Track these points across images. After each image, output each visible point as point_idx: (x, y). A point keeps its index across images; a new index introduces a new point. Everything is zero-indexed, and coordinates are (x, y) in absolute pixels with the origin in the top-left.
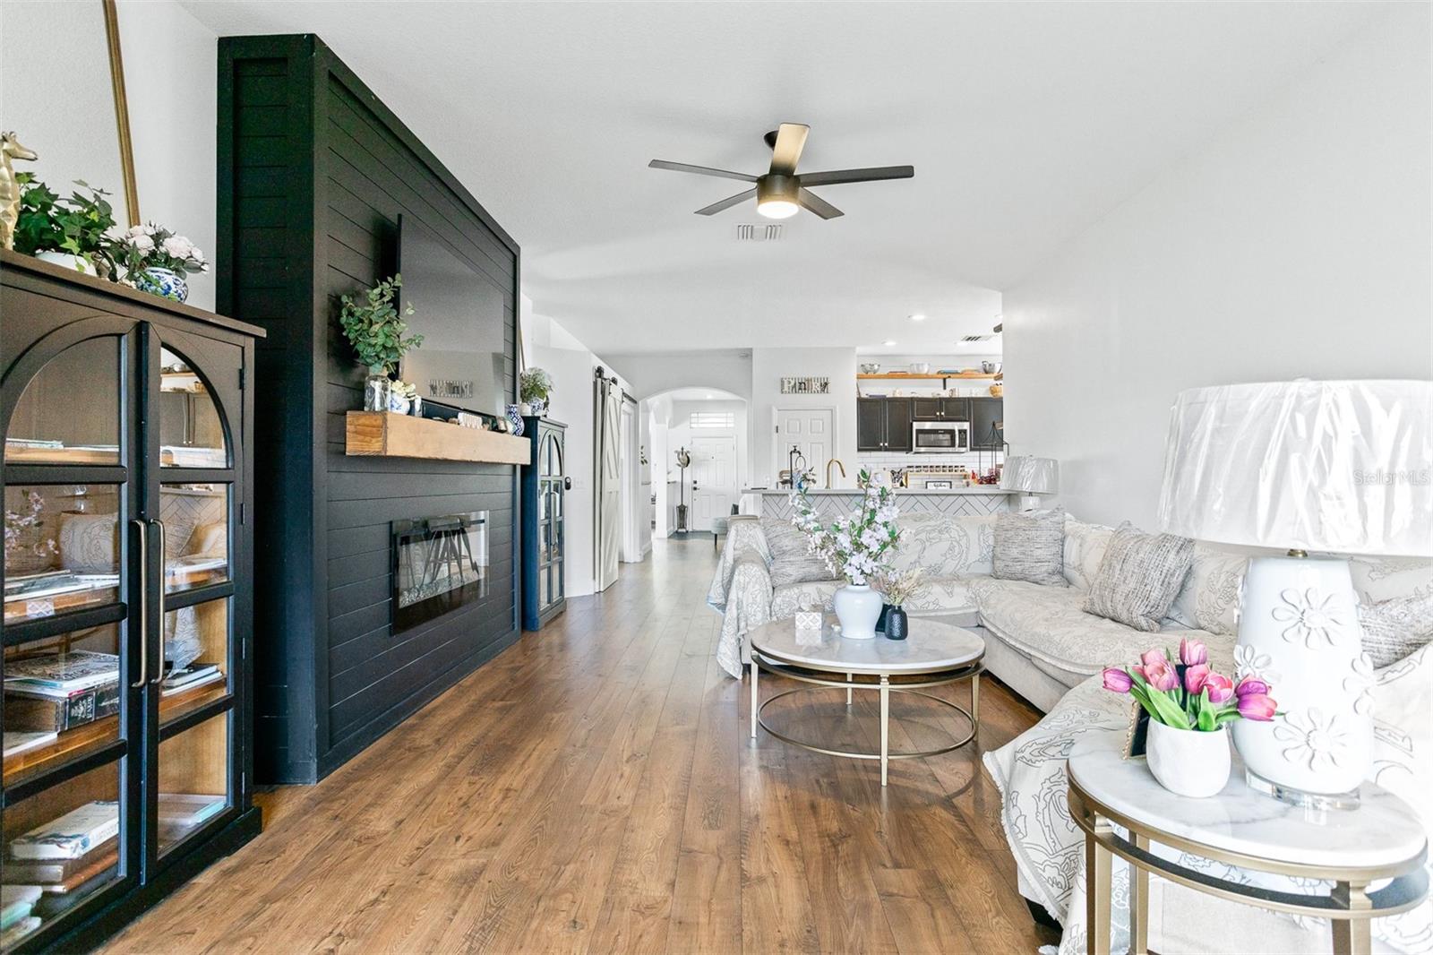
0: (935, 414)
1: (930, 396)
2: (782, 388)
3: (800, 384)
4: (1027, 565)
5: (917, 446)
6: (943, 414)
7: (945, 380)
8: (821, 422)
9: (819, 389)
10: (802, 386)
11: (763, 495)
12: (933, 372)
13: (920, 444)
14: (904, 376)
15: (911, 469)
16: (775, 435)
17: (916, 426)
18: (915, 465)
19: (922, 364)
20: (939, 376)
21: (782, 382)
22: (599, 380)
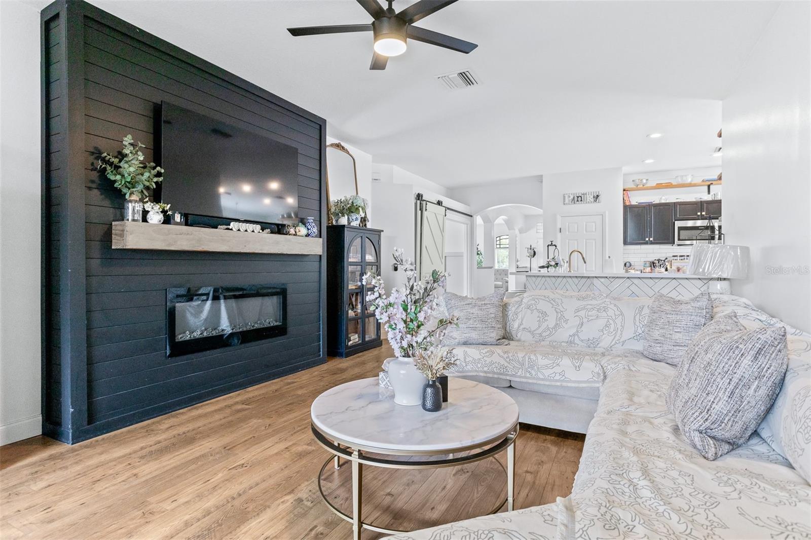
0: (696, 214)
1: (694, 200)
2: (564, 201)
3: (578, 197)
4: (666, 347)
5: (679, 239)
6: (703, 213)
7: (709, 186)
8: (594, 224)
9: (592, 200)
10: (579, 199)
11: (526, 276)
12: (698, 180)
13: (681, 238)
14: (669, 186)
15: (676, 258)
16: (559, 235)
17: (678, 224)
18: (679, 255)
19: (686, 176)
20: (703, 183)
21: (564, 197)
22: (419, 202)
